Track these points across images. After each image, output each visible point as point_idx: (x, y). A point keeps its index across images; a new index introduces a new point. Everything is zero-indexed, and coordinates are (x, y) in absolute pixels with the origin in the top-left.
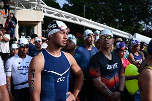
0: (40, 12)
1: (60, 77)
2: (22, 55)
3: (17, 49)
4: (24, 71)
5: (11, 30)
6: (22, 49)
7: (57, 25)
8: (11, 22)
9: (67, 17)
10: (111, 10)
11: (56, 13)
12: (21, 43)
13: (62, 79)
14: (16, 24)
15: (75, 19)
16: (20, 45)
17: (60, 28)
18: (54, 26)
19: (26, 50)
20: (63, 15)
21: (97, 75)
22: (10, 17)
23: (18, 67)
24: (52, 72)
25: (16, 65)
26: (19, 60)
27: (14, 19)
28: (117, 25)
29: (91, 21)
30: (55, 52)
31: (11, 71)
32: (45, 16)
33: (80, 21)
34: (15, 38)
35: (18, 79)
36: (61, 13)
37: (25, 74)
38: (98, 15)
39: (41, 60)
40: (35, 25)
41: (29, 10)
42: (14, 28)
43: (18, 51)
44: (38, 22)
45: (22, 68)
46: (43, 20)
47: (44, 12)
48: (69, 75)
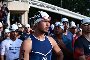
0: (26, 3)
1: (44, 56)
2: (13, 38)
3: (9, 33)
4: (15, 51)
5: (4, 17)
6: (13, 34)
7: (41, 15)
8: (4, 12)
9: (48, 7)
10: (84, 2)
11: (39, 4)
12: (12, 28)
13: (46, 58)
14: (8, 13)
15: (54, 9)
16: (12, 30)
17: (43, 18)
18: (39, 16)
19: (16, 34)
20: (45, 5)
21: (81, 53)
22: (4, 7)
23: (10, 48)
24: (38, 53)
25: (9, 46)
26: (11, 42)
27: (7, 9)
28: (88, 14)
29: (67, 10)
30: (40, 37)
31: (4, 50)
32: (30, 7)
33: (58, 10)
34: (7, 24)
35: (10, 57)
36: (43, 4)
37: (15, 53)
38: (73, 5)
39: (29, 44)
40: (22, 14)
41: (18, 2)
42: (6, 16)
43: (9, 34)
44: (24, 11)
45: (13, 48)
46: (29, 10)
47: (30, 3)
48: (51, 55)
